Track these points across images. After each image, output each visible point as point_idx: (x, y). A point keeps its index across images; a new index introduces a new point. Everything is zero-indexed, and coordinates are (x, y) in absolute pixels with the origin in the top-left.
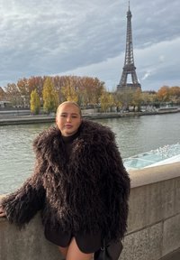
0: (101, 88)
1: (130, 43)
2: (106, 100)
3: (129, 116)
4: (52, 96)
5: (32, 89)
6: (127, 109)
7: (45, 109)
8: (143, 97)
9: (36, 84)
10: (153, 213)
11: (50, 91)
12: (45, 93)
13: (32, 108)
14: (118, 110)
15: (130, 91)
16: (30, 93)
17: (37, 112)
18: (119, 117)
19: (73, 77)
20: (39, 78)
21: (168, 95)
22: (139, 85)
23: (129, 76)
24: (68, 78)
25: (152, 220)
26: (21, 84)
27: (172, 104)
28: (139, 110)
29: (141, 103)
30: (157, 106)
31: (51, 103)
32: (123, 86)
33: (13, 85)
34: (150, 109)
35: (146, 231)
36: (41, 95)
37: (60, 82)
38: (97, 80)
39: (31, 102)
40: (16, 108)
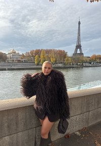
0: (66, 55)
1: (79, 35)
2: (68, 60)
4: (44, 58)
5: (36, 54)
6: (77, 64)
8: (84, 59)
9: (38, 52)
11: (44, 56)
12: (42, 56)
14: (73, 65)
15: (79, 56)
16: (35, 56)
17: (38, 65)
18: (73, 67)
19: (53, 50)
20: (39, 50)
21: (96, 58)
22: (83, 54)
23: (79, 50)
24: (51, 50)
25: (85, 111)
26: (32, 52)
27: (97, 63)
28: (82, 65)
29: (83, 62)
30: (91, 63)
32: (75, 54)
33: (28, 53)
34: (87, 64)
35: (82, 115)
36: (40, 57)
37: (48, 52)
38: (64, 51)
39: (36, 60)
40: (29, 63)
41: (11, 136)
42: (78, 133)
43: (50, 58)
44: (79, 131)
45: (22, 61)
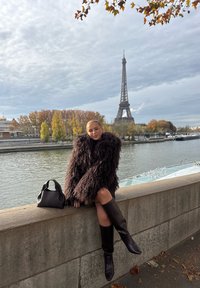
0: (102, 120)
1: (125, 84)
4: (59, 127)
5: (42, 120)
6: (123, 138)
7: (53, 138)
8: (136, 129)
9: (46, 117)
10: (162, 214)
11: (58, 122)
12: (54, 124)
13: (42, 136)
15: (125, 123)
16: (40, 124)
17: (46, 141)
19: (77, 111)
20: (48, 112)
21: (156, 127)
22: (132, 119)
23: (124, 111)
24: (73, 111)
26: (33, 116)
27: (160, 134)
28: (133, 139)
29: (135, 134)
30: (148, 136)
31: (59, 133)
32: (119, 119)
33: (25, 117)
34: (142, 138)
36: (50, 125)
37: (66, 115)
38: (98, 114)
39: (41, 131)
40: (28, 137)
41: (36, 278)
42: (152, 263)
43: (70, 127)
44: (154, 258)
45: (13, 134)
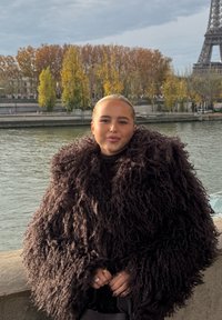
0: (166, 68)
2: (174, 91)
3: (212, 120)
4: (77, 80)
5: (41, 66)
6: (211, 107)
7: (63, 102)
9: (50, 58)
11: (74, 72)
12: (66, 74)
13: (42, 99)
14: (194, 108)
15: (216, 75)
16: (39, 73)
17: (50, 108)
18: (194, 121)
19: (116, 48)
20: (55, 49)
23: (216, 49)
24: (106, 49)
26: (24, 57)
31: (76, 93)
32: (204, 65)
33: (10, 59)
36: (57, 76)
37: (92, 55)
38: (158, 54)
39: (40, 88)
40: (13, 100)
43: (99, 81)
